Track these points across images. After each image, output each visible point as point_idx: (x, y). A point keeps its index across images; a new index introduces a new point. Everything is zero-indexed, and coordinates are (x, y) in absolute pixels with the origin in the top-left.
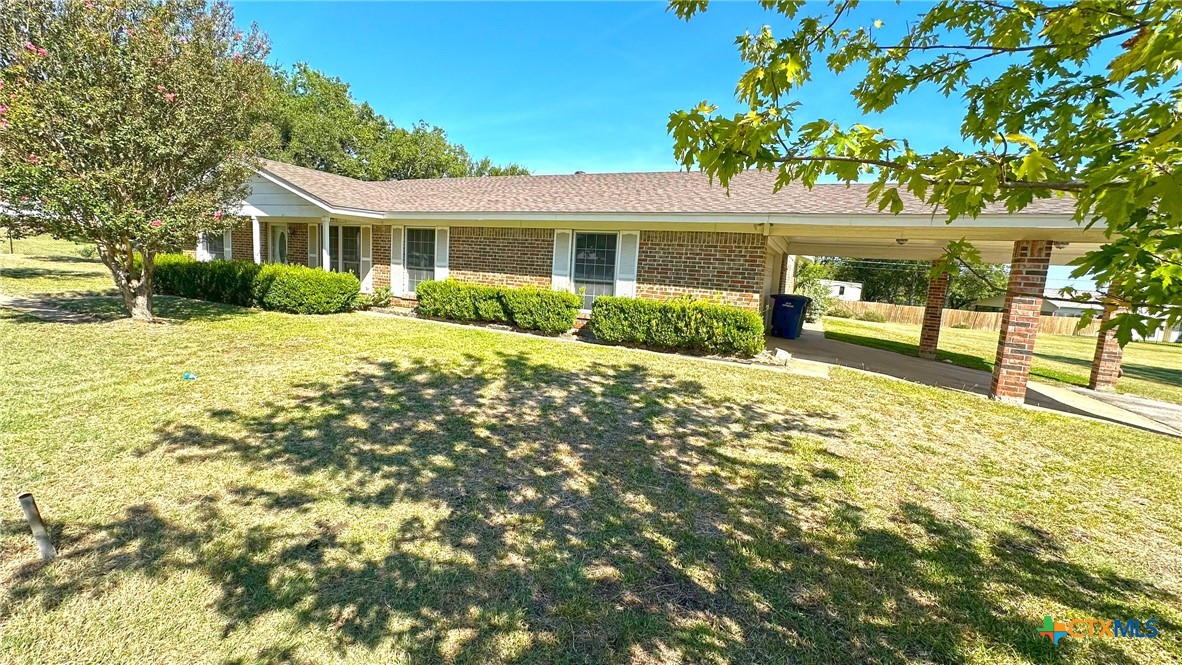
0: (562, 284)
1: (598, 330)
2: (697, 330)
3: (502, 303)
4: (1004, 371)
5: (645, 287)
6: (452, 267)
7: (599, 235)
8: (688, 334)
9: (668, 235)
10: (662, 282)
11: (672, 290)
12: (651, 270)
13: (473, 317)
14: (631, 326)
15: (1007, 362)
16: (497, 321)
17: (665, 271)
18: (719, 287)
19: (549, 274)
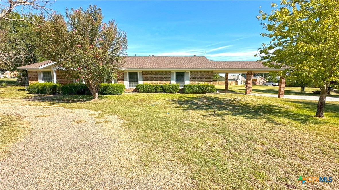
0: (173, 82)
1: (186, 91)
2: (205, 89)
3: (162, 88)
4: (247, 91)
5: (191, 82)
6: (143, 81)
7: (181, 72)
8: (204, 90)
9: (195, 72)
10: (195, 81)
11: (197, 82)
12: (192, 79)
13: (154, 91)
14: (193, 90)
15: (248, 89)
16: (161, 92)
17: (195, 79)
18: (205, 81)
19: (170, 81)
